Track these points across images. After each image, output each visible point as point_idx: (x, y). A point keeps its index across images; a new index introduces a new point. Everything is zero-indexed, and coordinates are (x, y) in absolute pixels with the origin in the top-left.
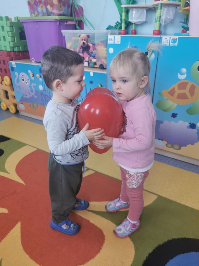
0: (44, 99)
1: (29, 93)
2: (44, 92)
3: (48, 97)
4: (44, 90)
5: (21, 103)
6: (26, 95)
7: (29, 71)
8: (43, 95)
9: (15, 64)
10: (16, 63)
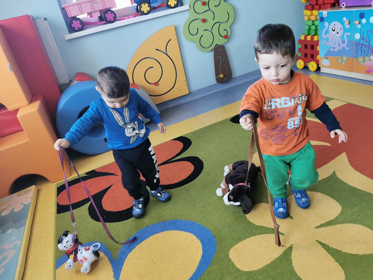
0: (359, 50)
1: (339, 45)
2: (362, 41)
3: (366, 46)
4: (361, 38)
5: (326, 58)
6: (335, 48)
7: (345, 19)
8: (359, 45)
9: (326, 14)
10: (327, 12)
